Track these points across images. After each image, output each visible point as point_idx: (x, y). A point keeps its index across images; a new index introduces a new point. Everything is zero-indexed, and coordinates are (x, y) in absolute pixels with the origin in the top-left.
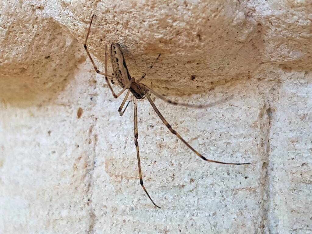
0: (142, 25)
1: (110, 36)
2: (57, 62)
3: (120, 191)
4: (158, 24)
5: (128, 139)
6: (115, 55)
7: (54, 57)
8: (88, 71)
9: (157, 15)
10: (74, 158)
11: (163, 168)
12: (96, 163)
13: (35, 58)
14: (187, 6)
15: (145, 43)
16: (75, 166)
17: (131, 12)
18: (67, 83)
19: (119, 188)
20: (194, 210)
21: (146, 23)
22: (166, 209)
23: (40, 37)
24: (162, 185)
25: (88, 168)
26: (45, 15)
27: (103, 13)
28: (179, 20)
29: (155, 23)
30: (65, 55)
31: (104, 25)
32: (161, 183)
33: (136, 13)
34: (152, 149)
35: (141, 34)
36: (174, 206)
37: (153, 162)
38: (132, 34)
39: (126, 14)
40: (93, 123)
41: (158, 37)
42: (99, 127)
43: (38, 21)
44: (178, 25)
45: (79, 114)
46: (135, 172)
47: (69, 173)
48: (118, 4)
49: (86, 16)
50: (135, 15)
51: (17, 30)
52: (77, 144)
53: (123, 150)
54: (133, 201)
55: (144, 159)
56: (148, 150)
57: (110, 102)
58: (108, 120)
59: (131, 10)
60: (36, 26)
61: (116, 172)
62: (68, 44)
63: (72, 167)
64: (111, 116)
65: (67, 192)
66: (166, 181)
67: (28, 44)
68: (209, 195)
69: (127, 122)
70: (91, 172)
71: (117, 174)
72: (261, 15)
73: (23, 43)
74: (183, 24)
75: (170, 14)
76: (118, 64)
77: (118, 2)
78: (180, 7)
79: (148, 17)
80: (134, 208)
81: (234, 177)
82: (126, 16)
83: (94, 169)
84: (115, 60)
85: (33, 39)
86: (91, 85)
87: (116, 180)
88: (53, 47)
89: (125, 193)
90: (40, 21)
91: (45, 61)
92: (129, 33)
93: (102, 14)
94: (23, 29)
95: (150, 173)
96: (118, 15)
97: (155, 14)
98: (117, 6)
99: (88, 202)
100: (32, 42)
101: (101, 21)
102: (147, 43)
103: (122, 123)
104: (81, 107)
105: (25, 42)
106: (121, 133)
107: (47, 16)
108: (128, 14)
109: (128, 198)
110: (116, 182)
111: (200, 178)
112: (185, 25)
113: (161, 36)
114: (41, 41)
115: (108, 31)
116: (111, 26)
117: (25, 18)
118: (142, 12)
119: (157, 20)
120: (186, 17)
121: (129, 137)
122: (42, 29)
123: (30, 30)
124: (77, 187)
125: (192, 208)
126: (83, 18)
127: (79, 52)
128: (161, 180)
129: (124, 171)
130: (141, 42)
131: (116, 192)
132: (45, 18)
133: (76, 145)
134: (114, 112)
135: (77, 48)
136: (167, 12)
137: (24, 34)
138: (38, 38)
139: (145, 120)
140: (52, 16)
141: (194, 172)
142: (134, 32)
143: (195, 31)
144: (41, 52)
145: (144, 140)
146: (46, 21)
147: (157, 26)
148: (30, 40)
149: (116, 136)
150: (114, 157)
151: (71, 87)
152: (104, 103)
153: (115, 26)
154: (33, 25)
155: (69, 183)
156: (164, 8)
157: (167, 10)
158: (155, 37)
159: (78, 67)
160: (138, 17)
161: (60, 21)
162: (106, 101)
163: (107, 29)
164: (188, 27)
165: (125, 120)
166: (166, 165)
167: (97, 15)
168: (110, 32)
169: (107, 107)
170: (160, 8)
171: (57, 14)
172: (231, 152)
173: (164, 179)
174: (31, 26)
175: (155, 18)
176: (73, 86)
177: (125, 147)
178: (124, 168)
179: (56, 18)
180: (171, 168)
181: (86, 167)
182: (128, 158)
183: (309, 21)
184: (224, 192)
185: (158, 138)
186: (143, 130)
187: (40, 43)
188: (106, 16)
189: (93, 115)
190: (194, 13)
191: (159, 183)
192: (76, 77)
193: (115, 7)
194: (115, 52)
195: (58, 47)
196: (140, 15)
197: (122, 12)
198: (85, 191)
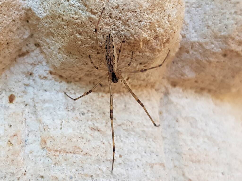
0: (139, 24)
1: (106, 29)
2: (11, 50)
3: (59, 163)
4: (150, 25)
5: (63, 122)
6: (112, 42)
7: (11, 45)
8: (29, 64)
9: (152, 18)
10: (8, 135)
11: (97, 146)
12: (27, 142)
13: (3, 40)
14: (169, 18)
15: (134, 39)
16: (9, 143)
17: (136, 12)
18: (3, 72)
19: (58, 161)
20: (124, 178)
21: (142, 23)
22: (101, 177)
23: (15, 23)
24: (97, 159)
25: (22, 144)
26: (25, 5)
27: (113, 8)
28: (161, 27)
29: (148, 25)
30: (18, 46)
31: (107, 18)
32: (96, 157)
33: (139, 13)
34: (86, 130)
35: (135, 31)
36: (107, 175)
37: (88, 141)
38: (126, 29)
39: (131, 12)
40: (24, 108)
41: (145, 36)
42: (29, 112)
43: (19, 8)
44: (159, 31)
45: (11, 99)
46: (73, 148)
47: (3, 148)
48: (128, 3)
49: (96, 7)
50: (138, 15)
51: (3, 10)
52: (10, 124)
53: (60, 130)
54: (71, 171)
55: (80, 138)
56: (83, 131)
57: (45, 92)
58: (42, 106)
59: (136, 10)
60: (17, 12)
61: (54, 147)
62: (25, 37)
63: (6, 143)
64: (45, 103)
65: (2, 164)
66: (100, 156)
67: (5, 26)
68: (134, 167)
69: (60, 109)
70: (24, 148)
71: (55, 149)
72: (188, 40)
73: (2, 24)
74: (162, 31)
75: (159, 20)
76: (113, 50)
77: (128, 2)
78: (166, 17)
79: (146, 19)
80: (73, 177)
81: (149, 155)
82: (130, 14)
83: (25, 146)
84: (112, 46)
85: (10, 23)
86: (26, 77)
87: (54, 154)
88: (16, 35)
89: (63, 165)
90: (21, 9)
91: (5, 46)
92: (124, 29)
93: (111, 8)
94: (7, 11)
95: (86, 149)
96: (124, 12)
97: (151, 18)
98: (127, 5)
99: (25, 173)
100: (8, 26)
101: (107, 14)
102: (135, 39)
103: (56, 110)
104: (14, 94)
105: (4, 23)
106: (56, 117)
107: (27, 6)
108: (132, 12)
109: (67, 168)
110: (55, 155)
111: (125, 155)
112: (163, 32)
113: (146, 36)
114: (14, 27)
115: (107, 24)
116: (112, 20)
117: (13, 2)
118: (144, 13)
119: (150, 23)
120: (166, 26)
121: (63, 121)
122: (19, 16)
123: (11, 14)
124: (13, 160)
125: (123, 177)
126: (93, 8)
127: (26, 47)
128: (96, 155)
129: (63, 147)
130: (131, 37)
131: (55, 164)
132: (25, 8)
133: (8, 125)
134: (48, 100)
135: (27, 43)
136: (158, 18)
137: (6, 16)
138: (12, 23)
139: (77, 109)
140: (32, 8)
141: (121, 150)
142: (129, 29)
143: (165, 38)
144: (8, 37)
145: (78, 123)
146: (24, 11)
147: (149, 27)
148: (8, 23)
149: (50, 119)
150: (52, 136)
151: (6, 76)
152: (39, 92)
153: (116, 21)
154: (15, 11)
155: (4, 157)
156: (158, 15)
157: (159, 17)
158: (143, 36)
159: (17, 60)
160: (139, 16)
161: (38, 13)
162: (41, 91)
163: (108, 22)
164: (164, 34)
165: (59, 107)
166: (99, 143)
167: (106, 9)
168: (107, 25)
169: (42, 95)
170: (155, 14)
171: (37, 7)
172: (145, 137)
173: (99, 154)
174: (13, 11)
175: (150, 21)
176: (8, 75)
177: (61, 128)
178: (63, 144)
179: (35, 10)
180: (103, 146)
181: (21, 143)
182: (65, 137)
183: (220, 49)
184: (144, 166)
185: (90, 123)
186: (76, 116)
187: (12, 28)
188: (113, 11)
189: (24, 102)
190: (170, 25)
191: (95, 157)
192: (12, 68)
193: (125, 5)
194: (113, 40)
195: (18, 36)
196: (141, 16)
197: (129, 10)
198: (22, 163)
